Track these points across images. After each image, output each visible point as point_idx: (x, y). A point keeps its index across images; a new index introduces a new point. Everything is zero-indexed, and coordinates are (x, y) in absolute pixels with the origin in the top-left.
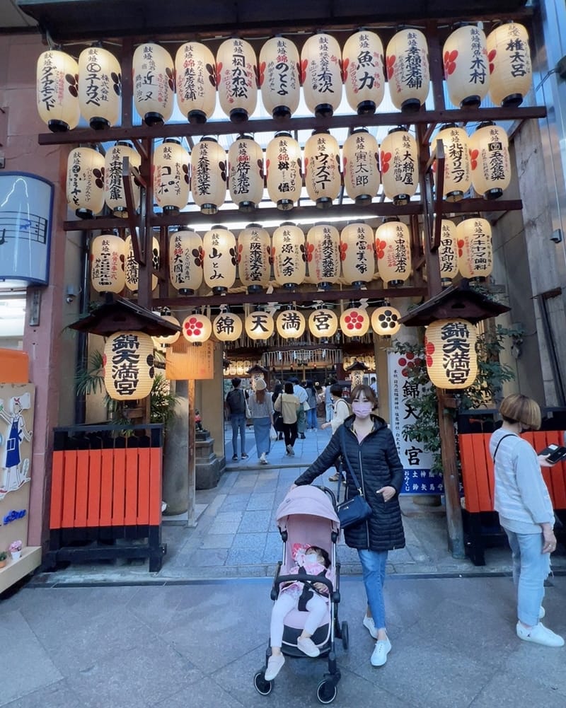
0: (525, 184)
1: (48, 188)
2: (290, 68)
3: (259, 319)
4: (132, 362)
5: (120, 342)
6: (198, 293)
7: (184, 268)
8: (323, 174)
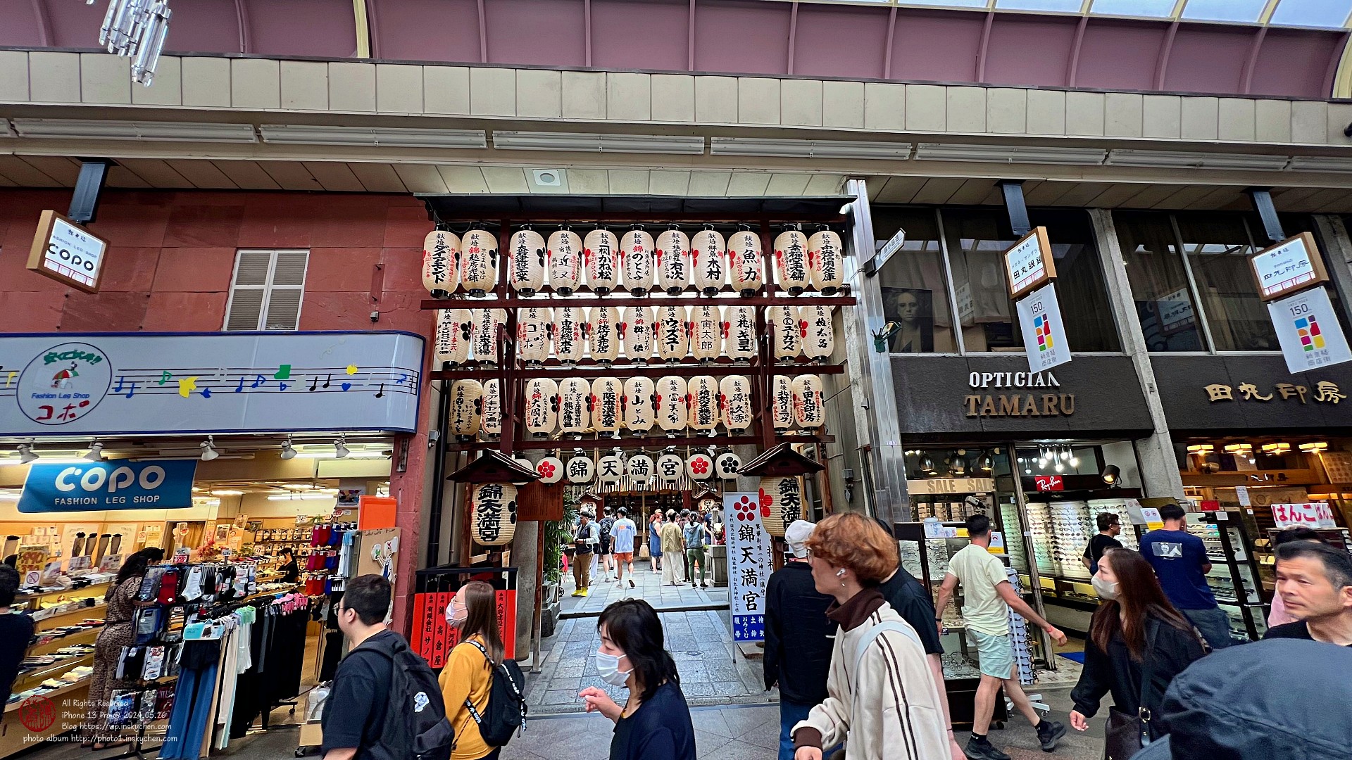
0: (850, 346)
1: (421, 342)
2: (644, 257)
3: (610, 464)
4: (495, 511)
5: (485, 491)
6: (549, 437)
7: (541, 412)
8: (672, 337)
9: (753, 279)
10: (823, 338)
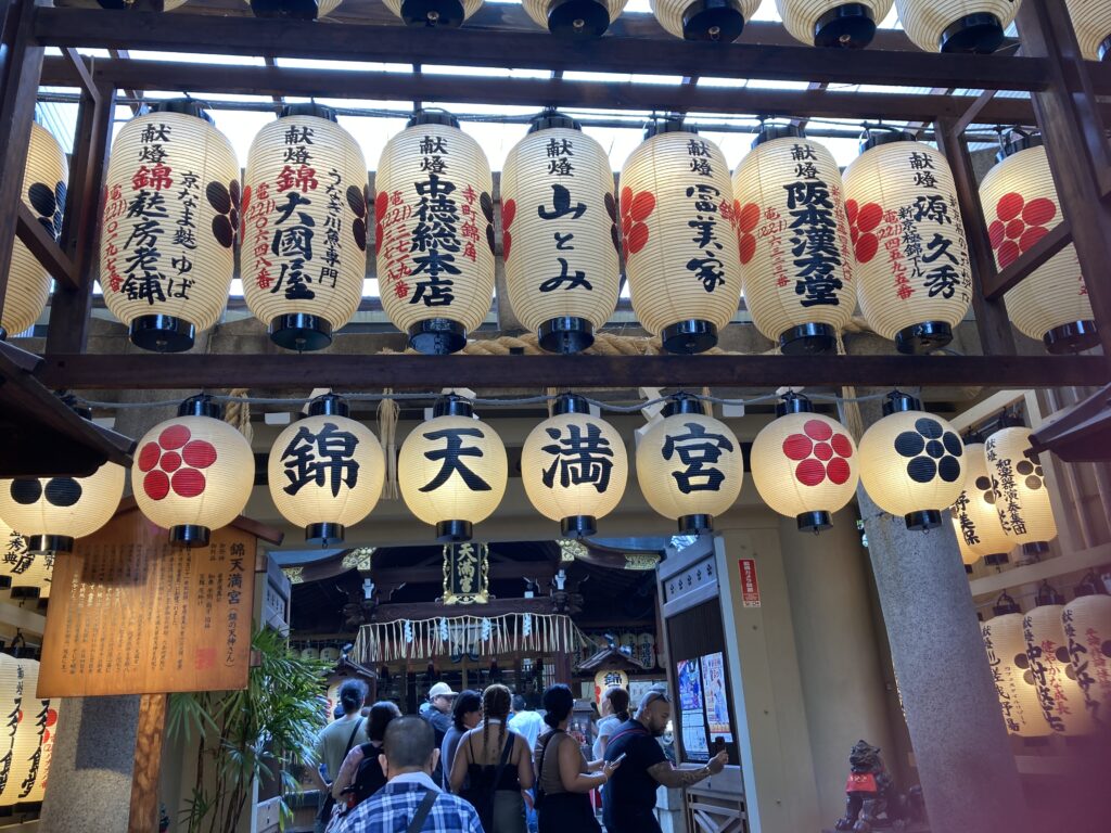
3: (454, 443)
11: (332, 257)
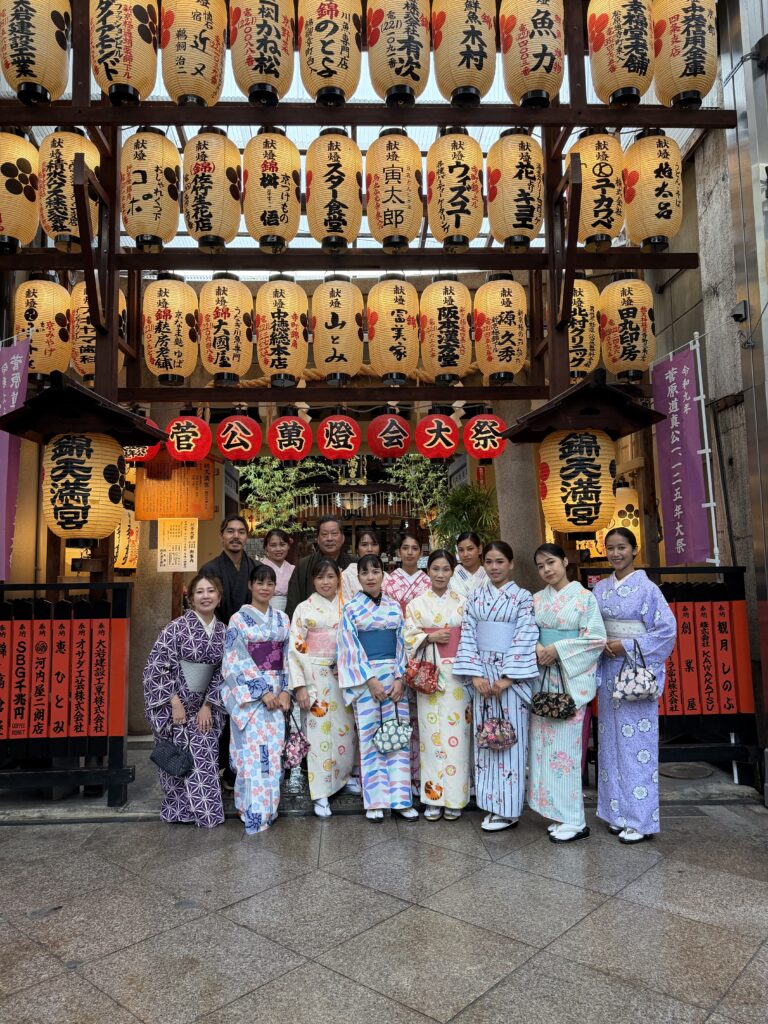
0: (706, 229)
2: (340, 27)
4: (80, 477)
5: (64, 446)
6: (189, 383)
9: (548, 69)
10: (665, 200)
11: (238, 348)
